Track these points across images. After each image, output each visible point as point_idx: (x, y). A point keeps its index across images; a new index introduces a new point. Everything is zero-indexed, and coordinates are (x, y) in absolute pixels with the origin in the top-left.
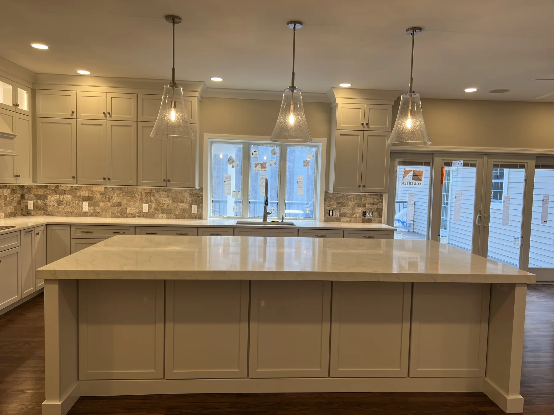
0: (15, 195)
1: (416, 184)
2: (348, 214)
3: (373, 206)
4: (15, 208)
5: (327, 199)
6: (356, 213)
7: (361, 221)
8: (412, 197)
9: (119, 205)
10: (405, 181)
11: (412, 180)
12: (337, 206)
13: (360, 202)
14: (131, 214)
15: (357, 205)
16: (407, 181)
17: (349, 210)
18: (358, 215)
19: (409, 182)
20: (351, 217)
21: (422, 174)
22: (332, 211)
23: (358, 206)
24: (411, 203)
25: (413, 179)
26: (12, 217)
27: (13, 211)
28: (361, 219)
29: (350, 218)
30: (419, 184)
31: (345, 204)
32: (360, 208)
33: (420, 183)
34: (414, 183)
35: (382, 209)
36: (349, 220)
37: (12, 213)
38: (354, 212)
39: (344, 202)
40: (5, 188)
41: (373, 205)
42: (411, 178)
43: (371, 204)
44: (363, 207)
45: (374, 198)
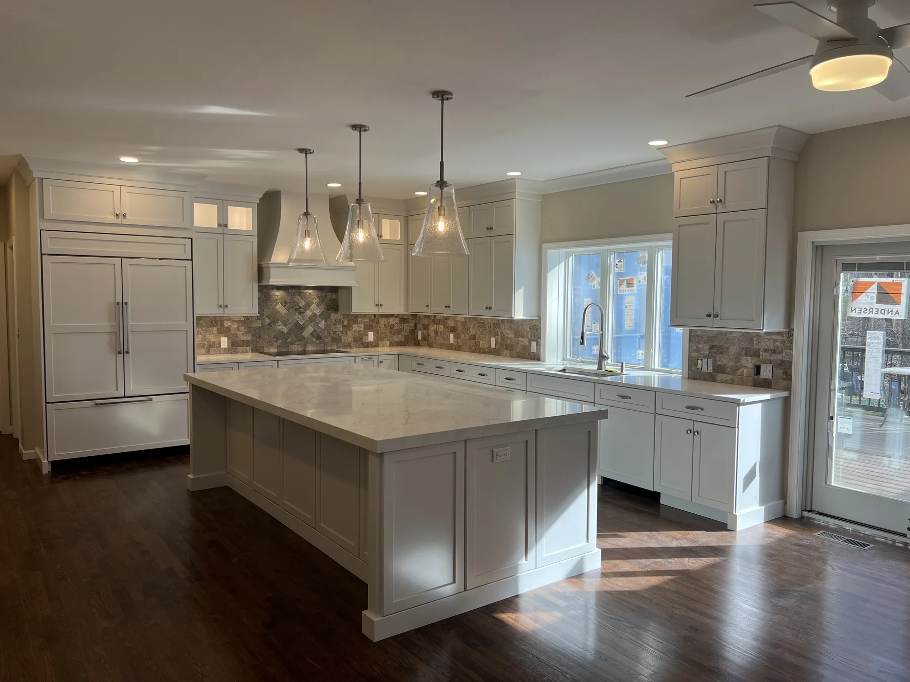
0: (406, 325)
1: (886, 312)
2: (728, 367)
3: (774, 355)
4: (406, 337)
5: (692, 338)
6: (742, 367)
7: (751, 384)
8: (876, 341)
9: (473, 337)
10: (860, 306)
11: (877, 303)
12: (709, 352)
13: (749, 346)
14: (483, 349)
15: (744, 351)
16: (863, 306)
17: (729, 361)
18: (745, 371)
19: (868, 309)
20: (734, 375)
21: (901, 289)
22: (702, 360)
23: (746, 355)
24: (875, 354)
25: (879, 301)
26: (401, 345)
27: (403, 340)
28: (751, 378)
29: (732, 377)
30: (894, 313)
31: (724, 349)
32: (750, 358)
33: (895, 311)
34: (880, 310)
35: (792, 362)
36: (730, 380)
37: (401, 342)
38: (739, 364)
39: (721, 344)
40: (392, 317)
41: (774, 353)
42: (872, 298)
43: (770, 351)
44: (755, 356)
45: (776, 340)
